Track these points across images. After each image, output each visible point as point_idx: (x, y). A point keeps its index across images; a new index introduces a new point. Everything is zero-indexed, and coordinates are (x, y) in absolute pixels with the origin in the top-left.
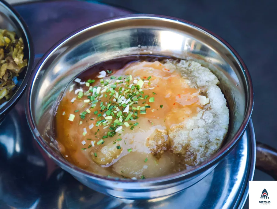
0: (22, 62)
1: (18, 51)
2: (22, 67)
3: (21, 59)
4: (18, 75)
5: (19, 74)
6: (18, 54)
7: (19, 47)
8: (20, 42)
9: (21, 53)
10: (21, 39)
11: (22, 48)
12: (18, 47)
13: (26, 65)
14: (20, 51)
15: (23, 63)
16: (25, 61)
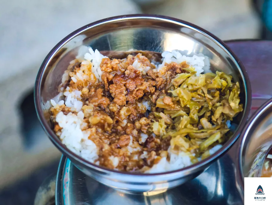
0: (237, 107)
1: (234, 95)
2: (237, 112)
3: (237, 104)
4: (232, 120)
5: (233, 118)
6: (234, 99)
7: (236, 91)
8: (237, 86)
9: (237, 98)
10: (237, 84)
11: (239, 92)
12: (234, 91)
13: (242, 110)
14: (237, 95)
15: (239, 108)
16: (240, 105)
